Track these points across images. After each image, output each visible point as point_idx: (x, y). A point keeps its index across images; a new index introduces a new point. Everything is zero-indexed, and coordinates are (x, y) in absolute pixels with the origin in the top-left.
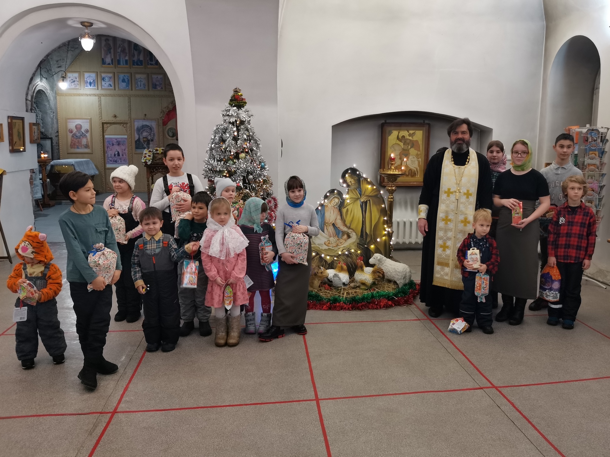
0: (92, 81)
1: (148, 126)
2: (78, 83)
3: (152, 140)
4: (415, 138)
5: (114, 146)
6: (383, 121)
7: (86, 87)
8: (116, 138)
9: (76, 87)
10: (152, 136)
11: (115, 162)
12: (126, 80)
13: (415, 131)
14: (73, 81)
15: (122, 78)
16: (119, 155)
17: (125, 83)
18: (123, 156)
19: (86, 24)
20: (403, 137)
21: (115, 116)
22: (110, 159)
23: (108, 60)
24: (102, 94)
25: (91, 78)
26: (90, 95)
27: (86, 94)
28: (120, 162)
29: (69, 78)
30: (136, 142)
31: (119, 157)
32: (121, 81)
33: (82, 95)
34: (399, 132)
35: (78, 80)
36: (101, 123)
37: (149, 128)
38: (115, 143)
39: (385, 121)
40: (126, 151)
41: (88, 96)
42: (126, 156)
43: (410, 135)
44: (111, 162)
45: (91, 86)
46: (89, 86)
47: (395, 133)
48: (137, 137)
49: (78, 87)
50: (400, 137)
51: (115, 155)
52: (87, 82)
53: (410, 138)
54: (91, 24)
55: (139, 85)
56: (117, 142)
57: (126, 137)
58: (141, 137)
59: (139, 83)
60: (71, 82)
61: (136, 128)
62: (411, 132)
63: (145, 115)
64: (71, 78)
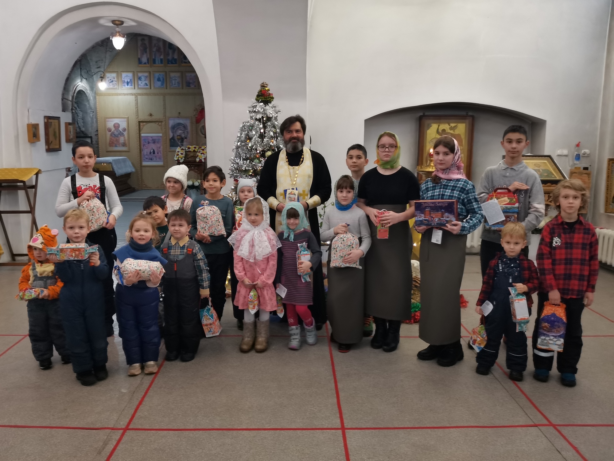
0: (129, 81)
1: (183, 124)
2: (116, 83)
3: (186, 138)
4: (457, 132)
5: (150, 144)
6: (422, 114)
7: (123, 87)
8: (152, 136)
9: (114, 87)
10: (186, 134)
11: (150, 160)
12: (161, 79)
13: (457, 124)
14: (111, 81)
15: (157, 77)
16: (154, 153)
17: (160, 82)
18: (158, 154)
19: (117, 22)
20: (444, 130)
21: (151, 115)
22: (146, 156)
23: (144, 60)
24: (139, 94)
25: (129, 78)
26: (127, 94)
27: (123, 94)
28: (155, 159)
29: (108, 78)
30: (170, 140)
31: (154, 155)
32: (156, 79)
33: (120, 94)
34: (439, 126)
35: (116, 79)
36: (138, 121)
37: (183, 126)
38: (150, 141)
39: (424, 114)
40: (161, 149)
41: (125, 95)
42: (161, 153)
43: (451, 128)
44: (147, 160)
45: (128, 85)
46: (127, 85)
47: (434, 127)
48: (171, 135)
49: (116, 87)
50: (440, 131)
51: (150, 153)
52: (125, 82)
53: (452, 132)
54: (122, 23)
55: (174, 84)
56: (153, 140)
57: (161, 135)
58: (176, 135)
59: (174, 82)
60: (110, 82)
61: (170, 126)
62: (453, 125)
63: (179, 113)
64: (109, 79)
